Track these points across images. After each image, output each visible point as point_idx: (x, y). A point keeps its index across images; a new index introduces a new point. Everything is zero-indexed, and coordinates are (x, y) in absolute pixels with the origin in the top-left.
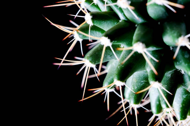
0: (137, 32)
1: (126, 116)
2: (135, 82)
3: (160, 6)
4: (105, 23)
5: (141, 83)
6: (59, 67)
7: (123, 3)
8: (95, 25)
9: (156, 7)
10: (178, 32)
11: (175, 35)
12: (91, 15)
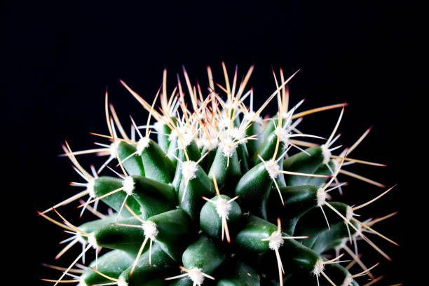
0: (169, 214)
1: (57, 282)
2: (113, 261)
3: (218, 215)
4: (154, 168)
5: (117, 269)
6: (63, 155)
7: (189, 170)
8: (142, 158)
9: (213, 212)
10: (203, 261)
11: (197, 260)
12: (149, 144)
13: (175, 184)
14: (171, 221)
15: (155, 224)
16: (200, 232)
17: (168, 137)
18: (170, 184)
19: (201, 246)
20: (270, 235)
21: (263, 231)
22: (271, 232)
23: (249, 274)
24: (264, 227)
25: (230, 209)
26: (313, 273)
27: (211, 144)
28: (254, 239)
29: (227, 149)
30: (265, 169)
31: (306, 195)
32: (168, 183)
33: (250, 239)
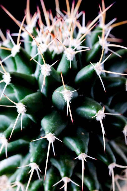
13: (36, 75)
14: (34, 102)
15: (24, 105)
16: (52, 107)
17: (31, 44)
18: (33, 75)
19: (53, 117)
20: (97, 112)
21: (93, 109)
22: (98, 110)
23: (83, 133)
24: (93, 107)
25: (71, 96)
26: (122, 133)
27: (59, 50)
28: (86, 113)
29: (69, 55)
30: (94, 69)
31: (119, 83)
32: (31, 74)
33: (84, 113)
